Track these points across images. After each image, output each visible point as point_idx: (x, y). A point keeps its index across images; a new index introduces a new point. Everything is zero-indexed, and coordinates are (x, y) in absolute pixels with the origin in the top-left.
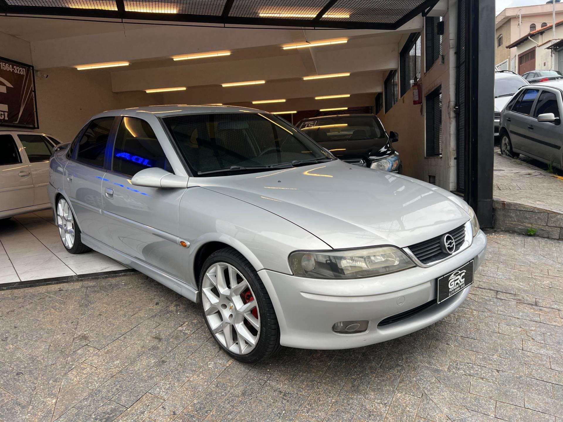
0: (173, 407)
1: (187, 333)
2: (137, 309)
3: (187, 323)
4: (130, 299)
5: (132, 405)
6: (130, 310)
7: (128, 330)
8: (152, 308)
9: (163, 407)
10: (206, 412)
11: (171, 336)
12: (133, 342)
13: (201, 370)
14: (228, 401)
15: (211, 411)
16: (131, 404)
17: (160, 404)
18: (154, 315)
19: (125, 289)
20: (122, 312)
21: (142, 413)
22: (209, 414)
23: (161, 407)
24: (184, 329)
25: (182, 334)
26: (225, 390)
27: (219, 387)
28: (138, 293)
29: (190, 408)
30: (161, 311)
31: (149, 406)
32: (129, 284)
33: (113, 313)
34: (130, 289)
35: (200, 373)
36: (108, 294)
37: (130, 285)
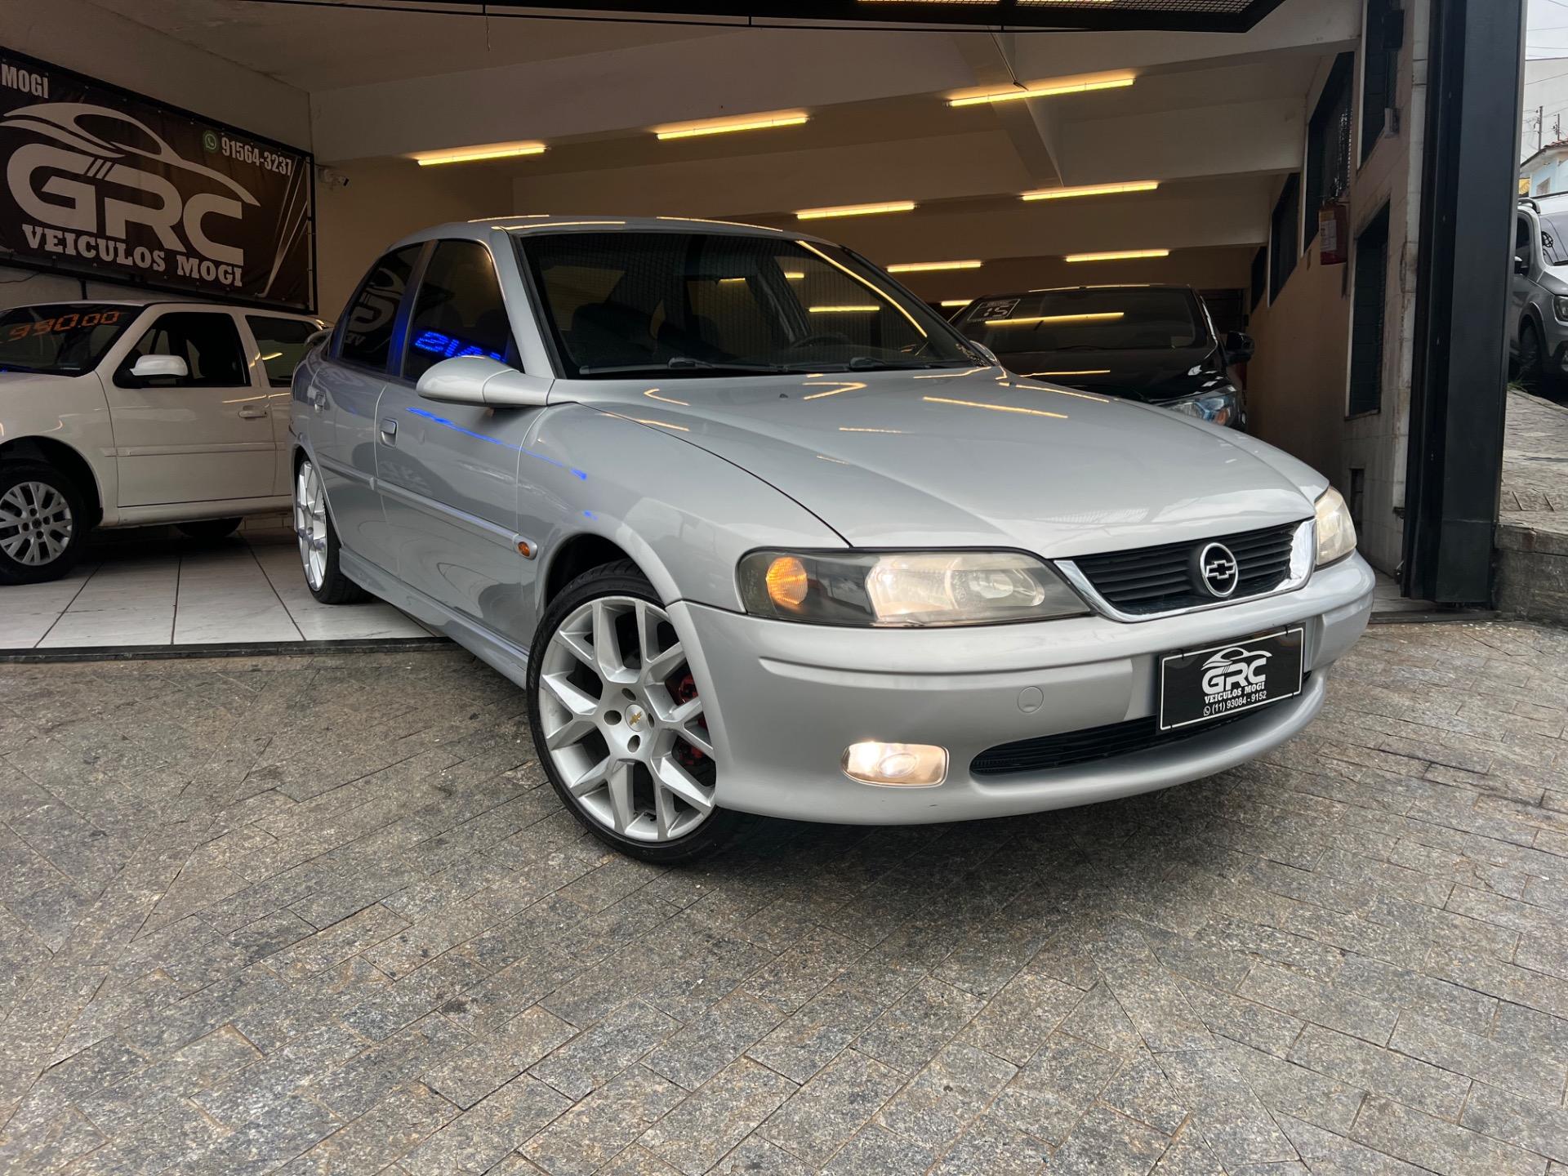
0: (426, 941)
1: (522, 786)
2: (420, 725)
3: (530, 764)
4: (413, 702)
5: (331, 925)
6: (402, 725)
7: (380, 767)
8: (458, 724)
9: (402, 938)
10: (504, 960)
11: (481, 789)
12: (384, 794)
13: (526, 869)
14: (569, 942)
15: (516, 959)
16: (330, 923)
17: (399, 930)
18: (456, 739)
19: (408, 679)
20: (382, 728)
21: (348, 944)
22: (507, 965)
24: (519, 776)
25: (510, 786)
26: (570, 918)
27: (557, 909)
28: (437, 690)
29: (468, 946)
30: (476, 733)
31: (370, 930)
32: (423, 669)
33: (361, 727)
34: (420, 680)
35: (521, 875)
36: (364, 686)
37: (425, 673)
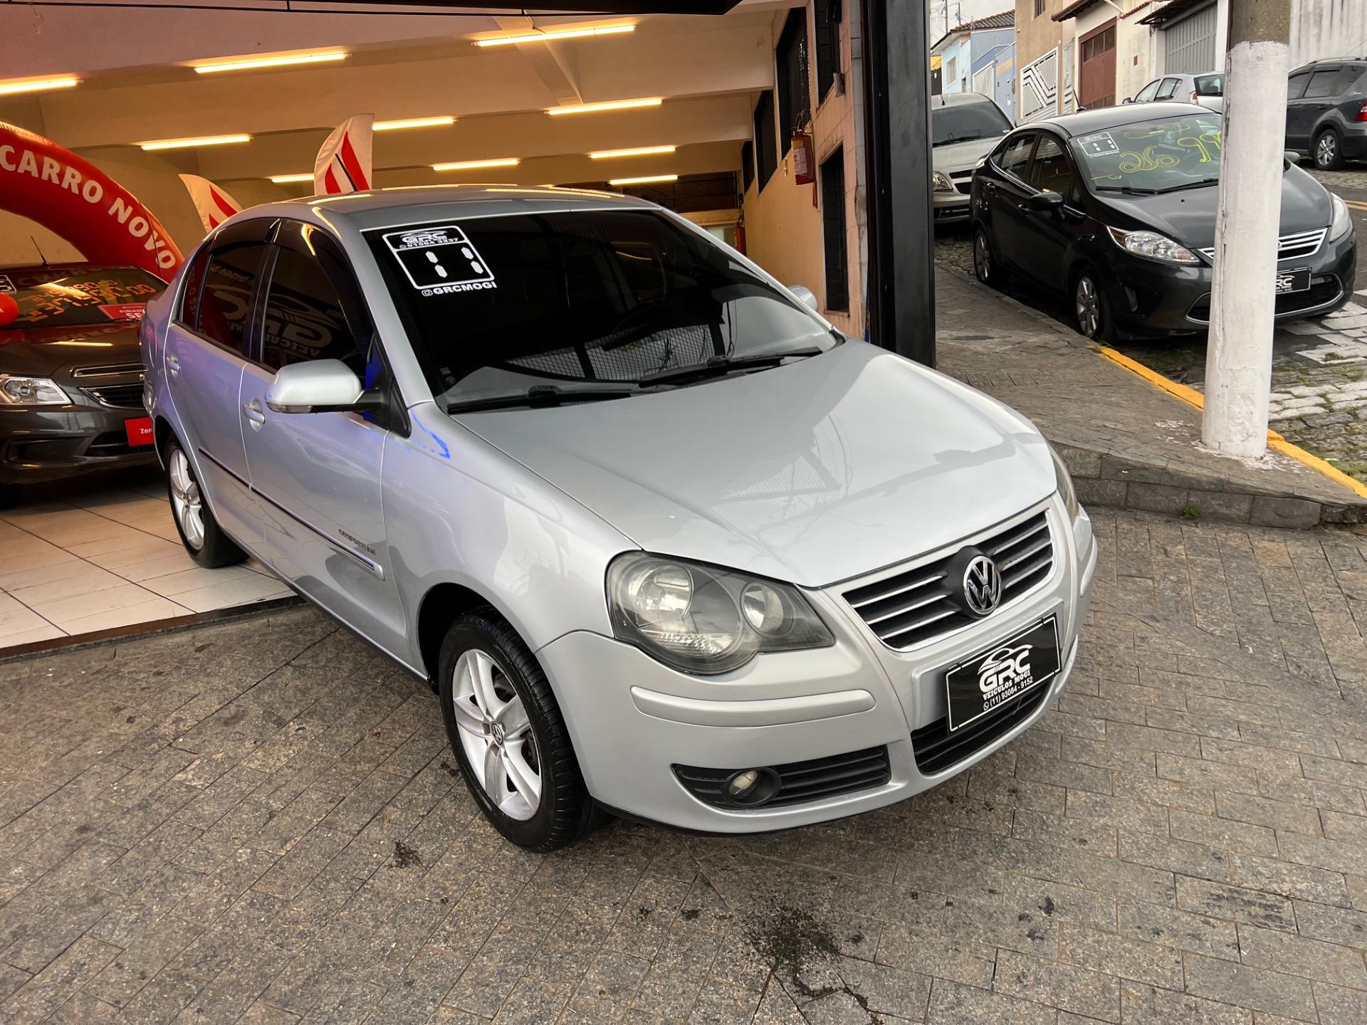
0: (140, 963)
1: (195, 787)
2: (79, 738)
3: (198, 762)
4: (64, 713)
5: (45, 967)
6: (60, 741)
7: (49, 792)
8: (116, 731)
9: (118, 965)
10: (218, 966)
11: (156, 797)
12: (60, 820)
13: (218, 871)
14: (273, 934)
15: (229, 961)
16: (44, 965)
17: (113, 957)
18: (119, 747)
19: (52, 688)
20: (40, 748)
21: (67, 982)
22: (222, 970)
23: (113, 964)
24: (190, 777)
25: (184, 789)
26: (270, 911)
27: (255, 905)
28: (86, 696)
29: (181, 959)
30: (137, 738)
31: (84, 964)
32: (65, 675)
33: (18, 751)
34: (65, 687)
35: (215, 878)
36: (8, 703)
37: (69, 678)
